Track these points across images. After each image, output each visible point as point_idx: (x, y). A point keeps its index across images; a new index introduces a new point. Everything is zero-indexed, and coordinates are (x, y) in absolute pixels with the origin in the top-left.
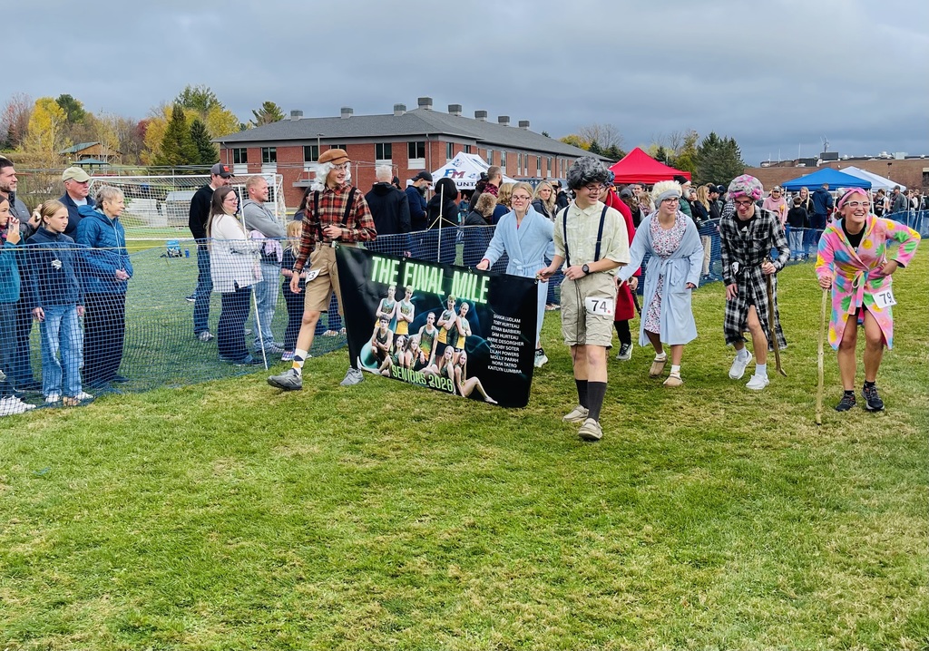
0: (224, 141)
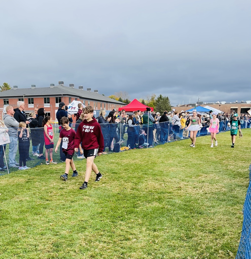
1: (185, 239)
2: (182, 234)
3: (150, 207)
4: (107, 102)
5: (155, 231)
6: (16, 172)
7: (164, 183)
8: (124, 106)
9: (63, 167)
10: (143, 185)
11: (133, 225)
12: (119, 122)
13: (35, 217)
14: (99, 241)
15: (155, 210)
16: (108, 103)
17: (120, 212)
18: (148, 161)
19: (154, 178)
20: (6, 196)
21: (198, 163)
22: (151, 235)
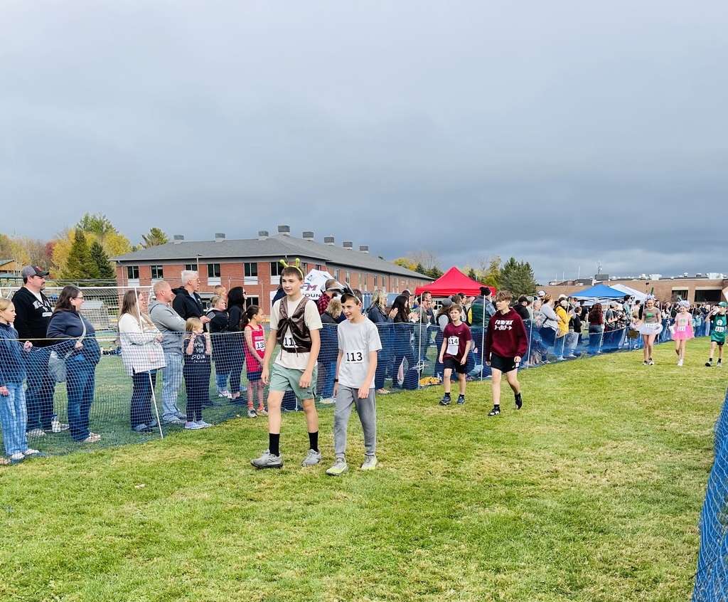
0: (119, 260)
1: (568, 590)
2: (560, 580)
3: (488, 515)
4: (389, 274)
5: (498, 571)
6: (180, 435)
7: (519, 461)
8: (428, 283)
9: (288, 422)
10: (472, 465)
11: (449, 558)
12: (417, 319)
13: (224, 539)
14: (371, 595)
15: (497, 524)
16: (391, 276)
17: (418, 527)
18: (483, 411)
19: (496, 450)
20: (156, 489)
21: (598, 414)
22: (489, 580)
